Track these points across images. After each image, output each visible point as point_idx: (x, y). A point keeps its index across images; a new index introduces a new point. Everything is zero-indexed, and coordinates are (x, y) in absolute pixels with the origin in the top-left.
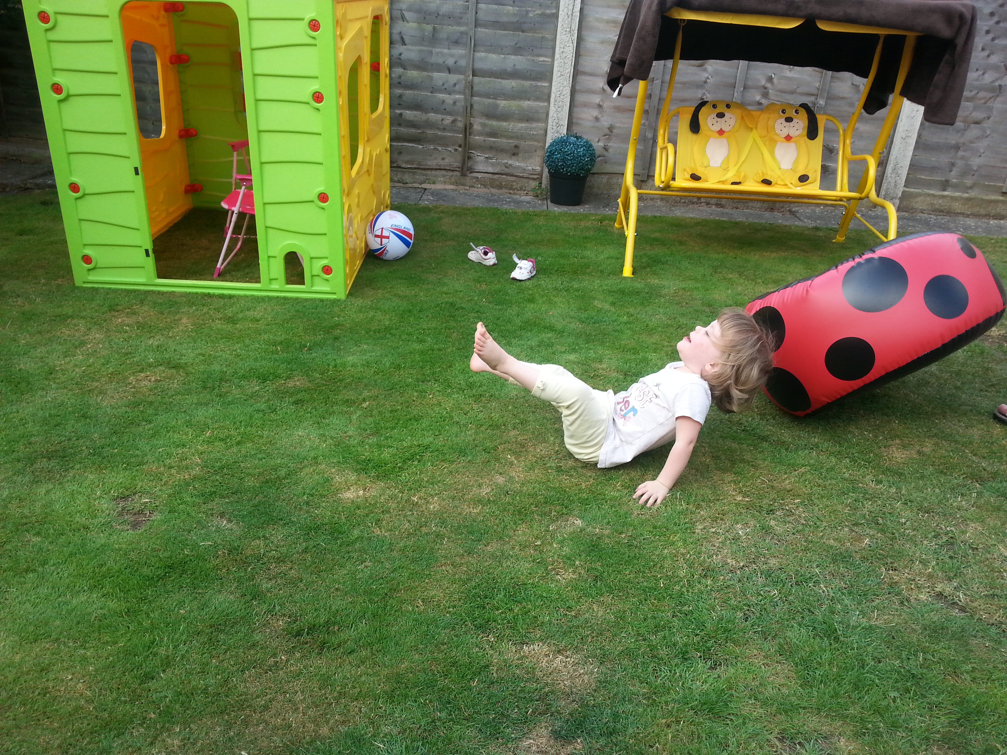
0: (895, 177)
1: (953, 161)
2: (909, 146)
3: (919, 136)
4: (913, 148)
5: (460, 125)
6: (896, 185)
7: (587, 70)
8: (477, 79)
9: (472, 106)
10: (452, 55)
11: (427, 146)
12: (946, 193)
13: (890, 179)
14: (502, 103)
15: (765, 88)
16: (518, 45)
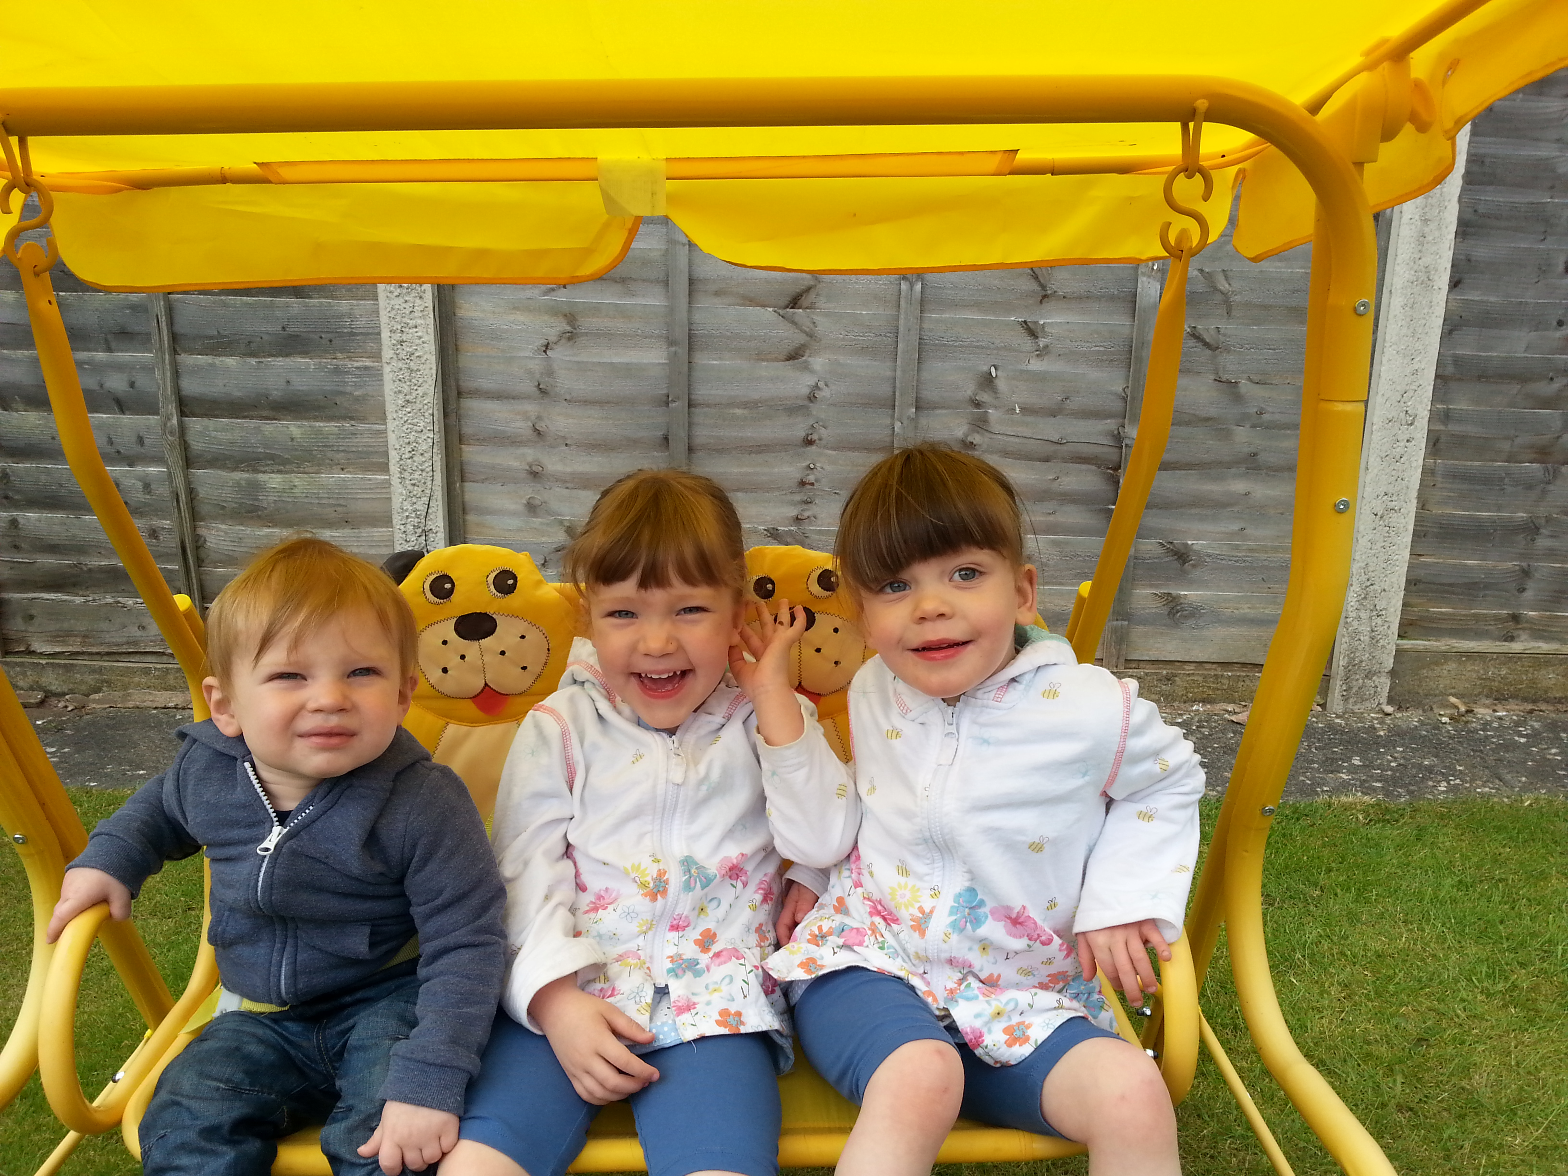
0: (1371, 618)
1: (1524, 564)
2: (1398, 534)
3: (1423, 504)
4: (1408, 538)
5: (170, 542)
6: (1374, 640)
7: (485, 384)
8: (195, 424)
9: (191, 492)
10: (119, 367)
11: (97, 597)
12: (1516, 647)
13: (1355, 623)
14: (274, 481)
15: (978, 405)
16: (291, 330)
